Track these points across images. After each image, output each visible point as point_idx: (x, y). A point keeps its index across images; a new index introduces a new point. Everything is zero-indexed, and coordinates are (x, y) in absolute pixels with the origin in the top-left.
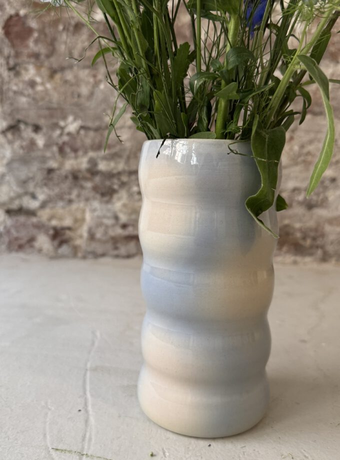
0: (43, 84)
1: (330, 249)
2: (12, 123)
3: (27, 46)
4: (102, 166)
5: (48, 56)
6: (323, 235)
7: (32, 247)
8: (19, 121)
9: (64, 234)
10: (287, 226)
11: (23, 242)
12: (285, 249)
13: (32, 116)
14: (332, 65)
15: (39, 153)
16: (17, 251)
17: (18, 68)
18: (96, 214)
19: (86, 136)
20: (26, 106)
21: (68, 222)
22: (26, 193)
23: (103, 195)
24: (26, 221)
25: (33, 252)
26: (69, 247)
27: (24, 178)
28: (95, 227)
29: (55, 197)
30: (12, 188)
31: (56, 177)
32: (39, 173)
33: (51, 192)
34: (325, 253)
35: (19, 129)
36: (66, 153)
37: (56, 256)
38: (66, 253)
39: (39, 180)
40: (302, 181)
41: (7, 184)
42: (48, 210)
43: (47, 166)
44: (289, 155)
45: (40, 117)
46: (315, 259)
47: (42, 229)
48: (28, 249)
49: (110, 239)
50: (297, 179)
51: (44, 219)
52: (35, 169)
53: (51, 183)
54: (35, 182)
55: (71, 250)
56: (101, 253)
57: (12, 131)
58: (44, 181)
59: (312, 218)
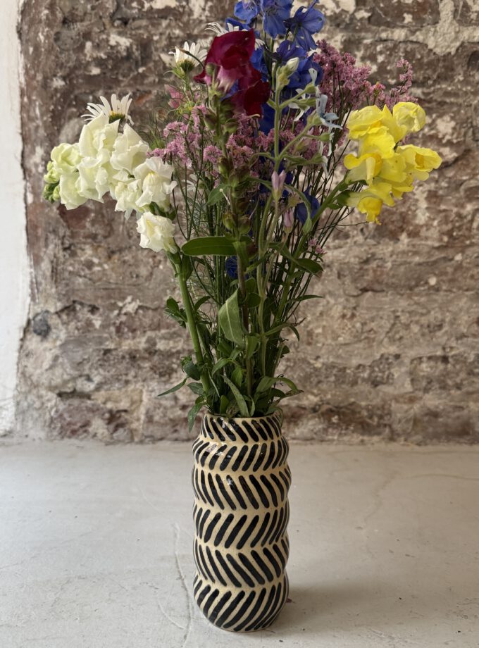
0: (100, 265)
1: (397, 427)
2: (67, 305)
3: (84, 227)
4: (161, 346)
5: (105, 237)
6: (389, 414)
8: (74, 302)
9: (120, 417)
10: (353, 403)
11: (76, 427)
12: (352, 428)
13: (89, 297)
14: (392, 243)
15: (96, 335)
16: (70, 437)
17: (73, 248)
18: (153, 394)
19: (144, 316)
20: (83, 287)
21: (124, 404)
22: (81, 376)
23: (161, 375)
24: (80, 404)
25: (85, 437)
26: (125, 430)
27: (79, 359)
28: (152, 409)
29: (111, 379)
30: (65, 370)
31: (112, 358)
32: (95, 354)
33: (107, 373)
34: (392, 431)
35: (74, 310)
36: (123, 333)
37: (112, 441)
38: (121, 438)
39: (95, 361)
40: (366, 358)
41: (60, 366)
42: (102, 392)
43: (103, 347)
44: (352, 332)
45: (97, 298)
46: (383, 439)
47: (97, 413)
48: (81, 435)
49: (168, 422)
50: (361, 356)
51: (99, 402)
52: (91, 350)
53: (106, 364)
54: (90, 364)
55: (127, 434)
56: (159, 437)
57: (66, 311)
58: (99, 363)
59: (378, 395)
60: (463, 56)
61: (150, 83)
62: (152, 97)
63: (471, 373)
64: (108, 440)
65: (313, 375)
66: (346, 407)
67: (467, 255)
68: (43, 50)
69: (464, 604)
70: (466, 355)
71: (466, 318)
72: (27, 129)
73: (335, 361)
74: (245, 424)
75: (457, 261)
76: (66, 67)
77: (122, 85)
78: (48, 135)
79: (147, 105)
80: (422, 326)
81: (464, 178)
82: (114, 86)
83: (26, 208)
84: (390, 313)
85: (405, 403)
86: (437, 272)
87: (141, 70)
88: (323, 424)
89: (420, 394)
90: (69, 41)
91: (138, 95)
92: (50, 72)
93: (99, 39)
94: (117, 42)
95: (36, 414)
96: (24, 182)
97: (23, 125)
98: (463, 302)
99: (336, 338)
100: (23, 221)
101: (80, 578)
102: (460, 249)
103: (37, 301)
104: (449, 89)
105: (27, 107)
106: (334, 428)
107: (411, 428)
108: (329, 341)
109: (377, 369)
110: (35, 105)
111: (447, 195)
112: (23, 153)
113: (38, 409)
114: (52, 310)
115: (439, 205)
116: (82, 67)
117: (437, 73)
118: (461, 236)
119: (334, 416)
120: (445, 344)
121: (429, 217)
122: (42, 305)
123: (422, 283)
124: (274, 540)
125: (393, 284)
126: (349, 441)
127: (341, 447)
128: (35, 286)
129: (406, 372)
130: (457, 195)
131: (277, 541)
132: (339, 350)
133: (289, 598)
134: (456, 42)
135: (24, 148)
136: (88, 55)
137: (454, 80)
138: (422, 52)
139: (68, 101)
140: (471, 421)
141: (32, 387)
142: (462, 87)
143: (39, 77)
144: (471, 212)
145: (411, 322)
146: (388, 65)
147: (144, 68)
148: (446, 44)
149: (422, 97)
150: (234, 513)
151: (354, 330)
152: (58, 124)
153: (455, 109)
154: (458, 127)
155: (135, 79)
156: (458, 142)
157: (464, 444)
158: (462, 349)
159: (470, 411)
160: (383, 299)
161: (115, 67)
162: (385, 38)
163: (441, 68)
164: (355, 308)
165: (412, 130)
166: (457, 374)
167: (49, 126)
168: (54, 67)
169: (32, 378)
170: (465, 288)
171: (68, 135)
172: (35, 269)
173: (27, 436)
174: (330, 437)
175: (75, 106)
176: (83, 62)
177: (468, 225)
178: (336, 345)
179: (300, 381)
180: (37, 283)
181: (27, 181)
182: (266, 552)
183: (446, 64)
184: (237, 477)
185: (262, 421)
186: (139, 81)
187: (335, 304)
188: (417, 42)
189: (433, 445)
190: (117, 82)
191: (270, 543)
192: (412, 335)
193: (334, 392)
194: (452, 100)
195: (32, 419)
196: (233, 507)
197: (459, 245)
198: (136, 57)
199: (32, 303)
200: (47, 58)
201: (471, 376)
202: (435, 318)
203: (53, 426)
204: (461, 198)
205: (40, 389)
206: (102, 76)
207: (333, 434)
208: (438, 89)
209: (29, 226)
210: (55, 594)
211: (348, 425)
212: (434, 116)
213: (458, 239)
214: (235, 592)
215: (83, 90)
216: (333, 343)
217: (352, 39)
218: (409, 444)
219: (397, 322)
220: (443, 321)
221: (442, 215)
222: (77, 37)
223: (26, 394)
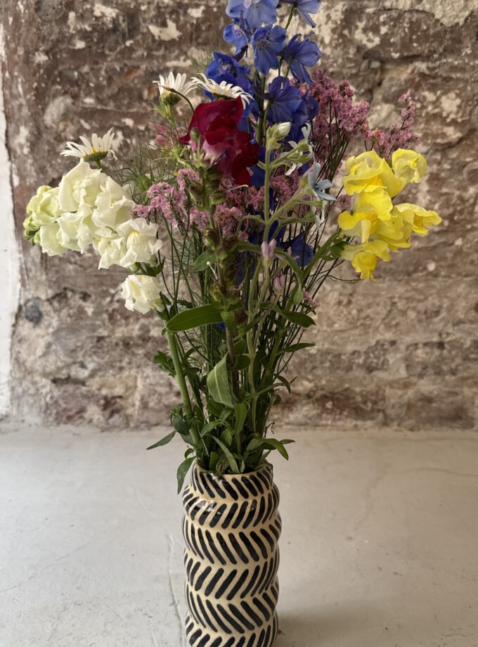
1: (390, 412)
2: (59, 292)
4: (154, 332)
6: (384, 399)
7: (81, 417)
8: (65, 289)
9: (115, 403)
10: (346, 390)
11: (71, 413)
12: (345, 413)
13: (81, 284)
15: (89, 322)
16: (65, 423)
18: (148, 381)
20: (73, 274)
21: (119, 391)
22: (74, 363)
24: (75, 391)
25: (81, 423)
26: (120, 416)
27: (73, 347)
28: (147, 395)
29: (105, 366)
30: (59, 358)
31: (105, 345)
32: (88, 341)
33: (100, 360)
34: (386, 416)
35: (66, 297)
36: (116, 320)
37: (107, 427)
38: (117, 424)
39: (88, 349)
40: (362, 344)
41: (53, 353)
42: (97, 379)
43: (96, 334)
44: (348, 319)
45: (88, 285)
46: (377, 424)
47: (92, 399)
48: (77, 420)
49: (164, 408)
50: (356, 342)
51: (94, 388)
52: (84, 337)
53: (100, 351)
54: (84, 351)
55: (123, 420)
56: (155, 423)
57: (57, 298)
58: (93, 350)
59: (372, 380)
60: (471, 27)
61: (139, 57)
62: (141, 72)
63: (466, 359)
64: (105, 426)
65: (308, 361)
66: (340, 393)
67: (468, 240)
68: (23, 21)
69: (448, 635)
70: (462, 341)
71: (464, 304)
72: (10, 106)
73: (330, 347)
75: (458, 246)
76: (48, 40)
77: (109, 59)
78: (32, 115)
79: (136, 81)
80: (419, 312)
81: (468, 160)
82: (100, 61)
83: (13, 190)
84: (386, 300)
85: (399, 388)
86: (436, 257)
87: (128, 43)
88: (318, 409)
89: (414, 379)
90: (51, 11)
91: (126, 70)
92: (32, 46)
93: (82, 8)
94: (102, 13)
95: (31, 400)
96: (9, 164)
97: (6, 102)
98: (462, 288)
99: (331, 324)
100: (11, 205)
101: (76, 604)
102: (461, 233)
103: (28, 287)
104: (456, 63)
105: (9, 83)
106: (328, 414)
107: (404, 412)
108: (325, 328)
109: (372, 355)
110: (17, 80)
111: (450, 177)
112: (7, 132)
113: (33, 396)
114: (43, 297)
115: (441, 188)
116: (66, 40)
117: (443, 46)
118: (463, 220)
119: (328, 402)
120: (442, 330)
121: (430, 201)
122: (32, 292)
123: (421, 268)
124: (264, 589)
125: (391, 269)
126: (342, 426)
127: (334, 433)
128: (25, 272)
129: (401, 358)
130: (460, 178)
131: (266, 589)
132: (334, 336)
134: (465, 11)
135: (7, 127)
136: (72, 27)
137: (462, 53)
138: (429, 22)
139: (52, 78)
140: (465, 406)
141: (26, 373)
142: (469, 61)
143: (21, 52)
144: (474, 195)
145: (408, 308)
146: (391, 38)
147: (131, 42)
148: (454, 13)
149: (427, 72)
150: (224, 567)
151: (350, 317)
152: (42, 102)
153: (461, 85)
154: (463, 105)
155: (122, 52)
156: (463, 122)
157: (456, 429)
158: (458, 335)
159: (463, 397)
160: (381, 285)
161: (101, 40)
162: (389, 7)
163: (448, 40)
164: (351, 295)
165: (412, 181)
166: (453, 360)
167: (33, 105)
168: (36, 40)
169: (26, 364)
170: (464, 274)
171: (53, 115)
172: (24, 255)
173: (23, 421)
174: (324, 422)
175: (59, 83)
176: (67, 35)
177: (470, 209)
178: (332, 332)
179: (295, 367)
180: (26, 269)
181: (12, 162)
182: (256, 601)
183: (454, 36)
184: (227, 534)
185: (252, 477)
186: (126, 56)
187: (332, 291)
188: (423, 12)
189: (425, 430)
190: (103, 56)
191: (260, 593)
192: (409, 321)
193: (328, 377)
194: (459, 75)
195: (28, 405)
196: (223, 562)
197: (460, 229)
198: (122, 29)
199: (23, 289)
200: (28, 30)
201: (467, 362)
202: (433, 304)
203: (49, 412)
204: (464, 180)
205: (34, 375)
206: (88, 50)
207: (326, 419)
208: (444, 63)
209: (16, 210)
210: (52, 625)
211: (342, 410)
212: (439, 93)
213: (458, 223)
214: (225, 639)
215: (68, 66)
216: (329, 330)
217: (354, 8)
218: (403, 429)
219: (394, 308)
220: (441, 307)
221: (443, 198)
222: (60, 7)
223: (20, 381)
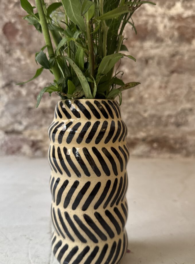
0: (25, 60)
1: (190, 149)
3: (16, 40)
5: (28, 44)
7: (20, 152)
9: (38, 144)
11: (14, 149)
13: (19, 78)
14: (187, 45)
15: (23, 99)
16: (11, 154)
17: (11, 52)
20: (16, 73)
21: (40, 137)
22: (16, 122)
24: (17, 137)
26: (41, 151)
27: (15, 113)
29: (33, 123)
30: (8, 119)
31: (33, 112)
32: (23, 110)
33: (30, 121)
34: (187, 152)
35: (12, 85)
37: (34, 156)
38: (39, 155)
39: (24, 114)
40: (173, 111)
41: (5, 117)
42: (28, 131)
43: (27, 106)
46: (182, 155)
47: (26, 142)
48: (17, 154)
50: (170, 109)
51: (27, 136)
52: (21, 108)
53: (30, 115)
55: (42, 153)
57: (7, 86)
58: (26, 114)
59: (179, 132)
64: (32, 156)
65: (142, 121)
66: (161, 138)
73: (155, 112)
74: (88, 103)
88: (148, 147)
106: (154, 150)
114: (1, 86)
119: (154, 143)
124: (115, 204)
131: (117, 204)
133: (129, 249)
150: (79, 179)
151: (166, 95)
160: (183, 78)
164: (167, 83)
178: (156, 104)
182: (108, 213)
184: (82, 148)
185: (103, 102)
187: (155, 80)
191: (111, 206)
193: (154, 130)
196: (78, 174)
203: (3, 148)
207: (153, 153)
211: (162, 148)
214: (81, 247)
216: (154, 103)
219: (191, 90)
